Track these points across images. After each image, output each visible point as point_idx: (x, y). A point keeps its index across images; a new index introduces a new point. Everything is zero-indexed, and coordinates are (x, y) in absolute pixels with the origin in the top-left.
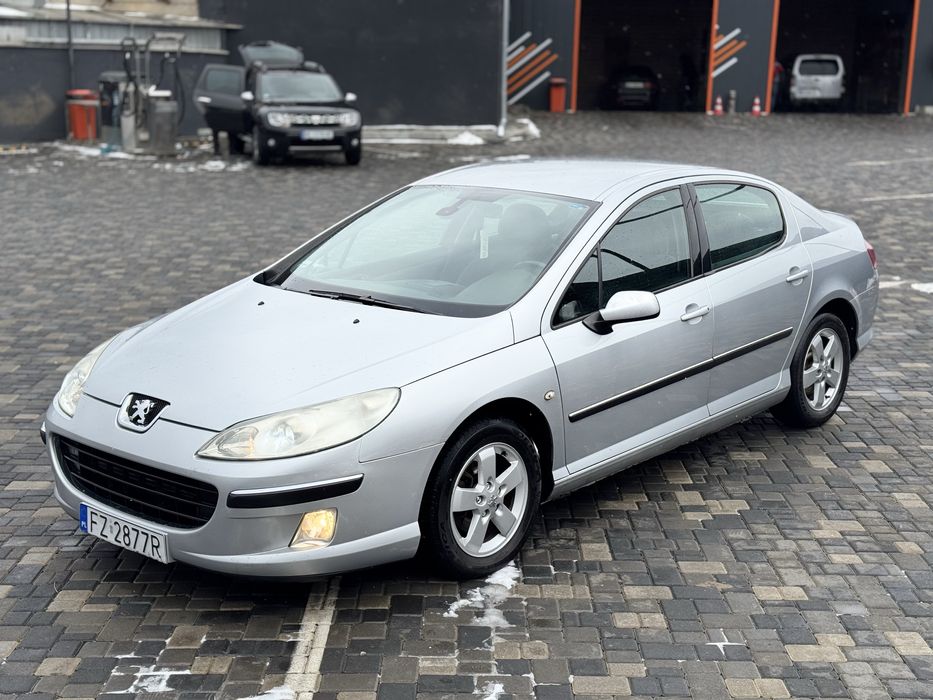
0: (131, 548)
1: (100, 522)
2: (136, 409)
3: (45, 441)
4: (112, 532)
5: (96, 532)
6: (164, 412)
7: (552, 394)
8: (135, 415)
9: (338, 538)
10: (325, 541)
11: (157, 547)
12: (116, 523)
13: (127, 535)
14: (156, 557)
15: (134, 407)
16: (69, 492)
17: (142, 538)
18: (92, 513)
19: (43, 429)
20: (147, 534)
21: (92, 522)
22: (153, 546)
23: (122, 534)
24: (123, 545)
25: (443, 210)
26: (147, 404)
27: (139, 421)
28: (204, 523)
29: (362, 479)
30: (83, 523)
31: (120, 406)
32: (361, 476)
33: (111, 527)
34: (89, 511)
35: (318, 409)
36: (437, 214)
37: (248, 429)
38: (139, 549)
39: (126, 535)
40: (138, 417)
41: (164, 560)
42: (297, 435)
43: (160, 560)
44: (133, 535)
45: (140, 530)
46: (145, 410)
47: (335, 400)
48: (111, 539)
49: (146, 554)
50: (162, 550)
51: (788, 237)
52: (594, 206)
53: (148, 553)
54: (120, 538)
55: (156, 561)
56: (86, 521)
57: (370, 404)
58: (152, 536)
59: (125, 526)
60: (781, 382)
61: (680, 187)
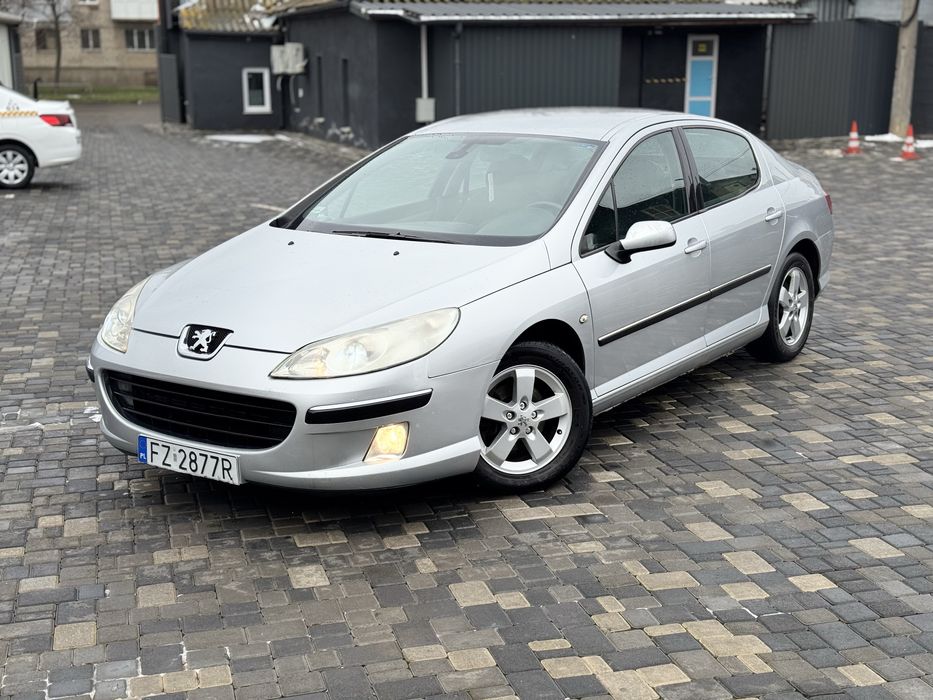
0: (198, 473)
1: (162, 452)
2: (197, 339)
3: (93, 379)
4: (175, 460)
5: (157, 462)
6: (228, 340)
7: (585, 317)
8: (196, 345)
9: (411, 450)
10: (398, 455)
11: (228, 470)
12: (181, 451)
13: (195, 461)
14: (227, 480)
15: (194, 337)
16: (125, 426)
17: (211, 463)
18: (152, 443)
19: (90, 367)
20: (217, 458)
21: (153, 452)
22: (224, 469)
23: (188, 460)
24: (189, 472)
25: (452, 153)
26: (208, 333)
27: (202, 350)
28: (281, 442)
29: (431, 393)
30: (142, 455)
31: (179, 338)
32: (430, 390)
33: (175, 455)
34: (149, 442)
35: (386, 329)
36: (447, 157)
37: (318, 350)
38: (208, 474)
39: (192, 461)
40: (200, 346)
41: (236, 481)
42: (369, 354)
43: (231, 482)
44: (200, 461)
45: (209, 454)
46: (208, 339)
47: (401, 320)
48: (175, 467)
49: (216, 478)
50: (234, 472)
51: (763, 180)
52: (602, 146)
53: (218, 476)
54: (186, 465)
55: (227, 484)
56: (145, 452)
57: (433, 323)
58: (223, 459)
59: (192, 453)
60: (760, 317)
61: (671, 130)
